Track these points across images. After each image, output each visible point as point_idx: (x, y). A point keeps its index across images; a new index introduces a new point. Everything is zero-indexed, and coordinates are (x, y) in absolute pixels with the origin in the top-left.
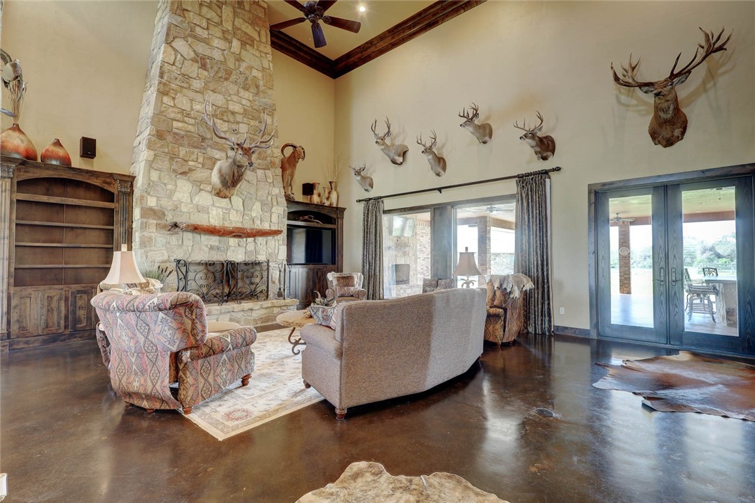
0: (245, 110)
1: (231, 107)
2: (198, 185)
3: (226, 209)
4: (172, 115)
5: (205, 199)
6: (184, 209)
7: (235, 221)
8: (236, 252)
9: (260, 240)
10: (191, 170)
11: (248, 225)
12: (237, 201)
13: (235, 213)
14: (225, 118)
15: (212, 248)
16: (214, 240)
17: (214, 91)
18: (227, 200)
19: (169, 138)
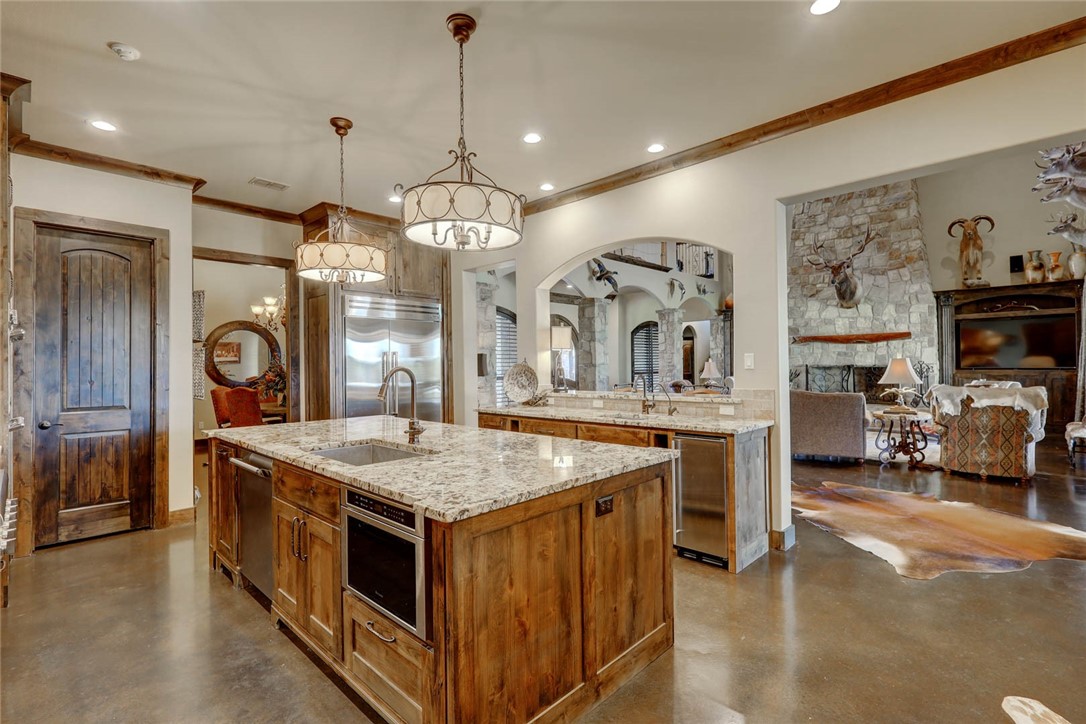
0: (871, 218)
1: (855, 222)
2: (825, 302)
3: (853, 318)
4: (802, 253)
5: (832, 312)
6: (813, 324)
7: (863, 327)
8: (864, 356)
9: (894, 343)
10: (818, 292)
11: (878, 331)
12: (865, 309)
13: (863, 320)
14: (850, 235)
15: (839, 354)
16: (842, 347)
17: (837, 216)
18: (854, 309)
19: (801, 271)
